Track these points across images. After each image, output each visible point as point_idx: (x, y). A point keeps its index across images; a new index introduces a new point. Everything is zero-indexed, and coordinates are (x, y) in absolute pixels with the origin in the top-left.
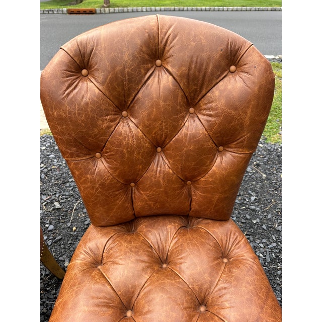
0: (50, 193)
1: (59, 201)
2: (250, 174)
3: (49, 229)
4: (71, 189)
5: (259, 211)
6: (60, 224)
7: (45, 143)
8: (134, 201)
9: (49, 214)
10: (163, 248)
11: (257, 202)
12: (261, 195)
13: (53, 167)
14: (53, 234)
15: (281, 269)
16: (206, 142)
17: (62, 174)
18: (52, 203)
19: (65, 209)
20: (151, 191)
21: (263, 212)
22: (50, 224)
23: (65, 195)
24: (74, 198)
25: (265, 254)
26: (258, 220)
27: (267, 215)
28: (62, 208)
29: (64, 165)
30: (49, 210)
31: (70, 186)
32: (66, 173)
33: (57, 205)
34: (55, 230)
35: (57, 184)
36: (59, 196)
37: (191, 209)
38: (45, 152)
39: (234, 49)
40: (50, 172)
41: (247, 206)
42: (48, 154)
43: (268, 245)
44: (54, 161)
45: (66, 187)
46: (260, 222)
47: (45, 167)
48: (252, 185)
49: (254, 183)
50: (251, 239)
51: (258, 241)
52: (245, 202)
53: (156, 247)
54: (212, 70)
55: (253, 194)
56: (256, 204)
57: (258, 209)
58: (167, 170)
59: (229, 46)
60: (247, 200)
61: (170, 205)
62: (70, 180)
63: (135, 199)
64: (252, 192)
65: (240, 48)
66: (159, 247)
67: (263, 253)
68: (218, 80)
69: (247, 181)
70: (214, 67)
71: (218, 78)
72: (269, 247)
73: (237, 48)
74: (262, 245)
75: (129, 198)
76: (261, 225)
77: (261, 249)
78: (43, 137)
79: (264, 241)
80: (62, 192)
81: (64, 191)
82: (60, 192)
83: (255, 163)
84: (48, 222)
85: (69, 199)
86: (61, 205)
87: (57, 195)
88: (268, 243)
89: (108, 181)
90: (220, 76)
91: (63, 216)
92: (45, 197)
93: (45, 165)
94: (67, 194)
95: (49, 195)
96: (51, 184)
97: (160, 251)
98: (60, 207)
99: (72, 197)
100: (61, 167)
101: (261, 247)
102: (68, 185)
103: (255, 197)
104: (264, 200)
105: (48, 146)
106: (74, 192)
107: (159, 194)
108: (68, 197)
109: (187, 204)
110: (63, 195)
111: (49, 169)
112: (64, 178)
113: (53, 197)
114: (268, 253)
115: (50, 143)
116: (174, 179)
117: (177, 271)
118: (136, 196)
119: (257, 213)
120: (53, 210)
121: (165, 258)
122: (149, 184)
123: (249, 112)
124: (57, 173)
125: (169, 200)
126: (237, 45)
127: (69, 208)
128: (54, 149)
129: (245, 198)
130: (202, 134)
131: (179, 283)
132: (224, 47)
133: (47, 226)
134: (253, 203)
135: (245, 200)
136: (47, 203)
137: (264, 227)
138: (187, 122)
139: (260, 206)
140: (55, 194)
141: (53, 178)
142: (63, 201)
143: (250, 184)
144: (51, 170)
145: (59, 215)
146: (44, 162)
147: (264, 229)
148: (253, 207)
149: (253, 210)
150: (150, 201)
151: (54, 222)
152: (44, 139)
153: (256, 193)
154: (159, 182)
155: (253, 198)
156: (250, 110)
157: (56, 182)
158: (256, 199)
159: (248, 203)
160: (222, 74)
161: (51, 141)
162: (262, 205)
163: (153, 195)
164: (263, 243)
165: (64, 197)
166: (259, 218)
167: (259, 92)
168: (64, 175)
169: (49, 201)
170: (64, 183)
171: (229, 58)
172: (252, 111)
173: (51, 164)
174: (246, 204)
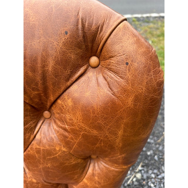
16: (67, 159)
21: (156, 144)
25: (155, 184)
39: (89, 30)
43: (158, 175)
50: (146, 170)
51: (150, 172)
54: (55, 69)
58: (30, 180)
59: (80, 26)
65: (99, 29)
67: (154, 183)
68: (69, 83)
70: (57, 63)
71: (68, 80)
73: (94, 27)
74: (153, 176)
77: (153, 180)
79: (156, 171)
88: (159, 173)
90: (70, 76)
101: (152, 178)
114: (158, 183)
123: (120, 133)
126: (94, 22)
130: (59, 151)
132: (69, 27)
138: (39, 133)
156: (122, 130)
160: (73, 73)
164: (154, 173)
167: (135, 105)
171: (84, 47)
172: (125, 131)
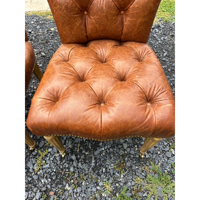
0: (39, 48)
1: (44, 52)
2: (166, 41)
3: (39, 66)
4: (51, 46)
5: (168, 61)
6: (46, 64)
7: (33, 20)
8: (87, 25)
9: (39, 58)
10: (104, 55)
11: (167, 57)
12: (171, 53)
13: (39, 33)
14: (42, 69)
15: (174, 91)
17: (45, 38)
18: (40, 53)
19: (48, 57)
20: (97, 15)
22: (40, 64)
23: (48, 49)
24: (53, 50)
26: (166, 66)
27: (172, 64)
28: (46, 56)
29: (46, 32)
30: (38, 57)
31: (50, 44)
32: (47, 37)
33: (43, 54)
34: (43, 67)
35: (43, 43)
36: (44, 49)
37: (122, 33)
38: (34, 25)
40: (38, 36)
41: (161, 59)
42: (36, 26)
44: (39, 30)
45: (48, 45)
46: (167, 67)
47: (34, 33)
48: (166, 47)
49: (168, 46)
52: (160, 56)
53: (100, 54)
55: (165, 52)
56: (167, 58)
57: (167, 60)
60: (161, 55)
61: (109, 28)
62: (50, 41)
63: (87, 24)
64: (166, 51)
66: (101, 54)
69: (163, 45)
72: (170, 80)
75: (84, 23)
76: (167, 69)
78: (32, 16)
80: (46, 47)
81: (47, 47)
82: (45, 47)
83: (171, 34)
84: (39, 62)
85: (50, 51)
86: (45, 54)
87: (43, 49)
89: (70, 5)
91: (47, 60)
92: (36, 49)
93: (34, 32)
94: (49, 48)
95: (38, 49)
96: (39, 43)
97: (102, 56)
98: (45, 55)
99: (52, 50)
100: (44, 34)
102: (49, 43)
103: (166, 54)
104: (172, 56)
105: (35, 21)
106: (53, 47)
107: (102, 18)
108: (50, 50)
109: (120, 29)
110: (46, 49)
111: (37, 34)
112: (47, 40)
113: (41, 50)
115: (37, 20)
116: (112, 6)
117: (111, 63)
118: (88, 21)
119: (166, 63)
120: (41, 56)
121: (105, 60)
122: (96, 10)
124: (42, 37)
125: (109, 24)
127: (51, 56)
128: (39, 23)
129: (160, 54)
131: (111, 67)
133: (38, 64)
134: (165, 57)
135: (160, 55)
136: (38, 53)
137: (169, 70)
139: (169, 59)
140: (42, 48)
141: (40, 40)
142: (47, 52)
143: (165, 47)
144: (38, 35)
145: (45, 59)
146: (34, 31)
147: (169, 71)
148: (164, 59)
149: (164, 61)
150: (97, 24)
151: (42, 63)
152: (32, 17)
153: (168, 52)
154: (102, 7)
155: (165, 54)
157: (42, 42)
158: (167, 55)
159: (161, 57)
161: (37, 18)
162: (170, 59)
163: (98, 18)
165: (47, 50)
166: (167, 65)
168: (47, 38)
169: (38, 52)
170: (47, 42)
173: (38, 32)
174: (160, 57)
